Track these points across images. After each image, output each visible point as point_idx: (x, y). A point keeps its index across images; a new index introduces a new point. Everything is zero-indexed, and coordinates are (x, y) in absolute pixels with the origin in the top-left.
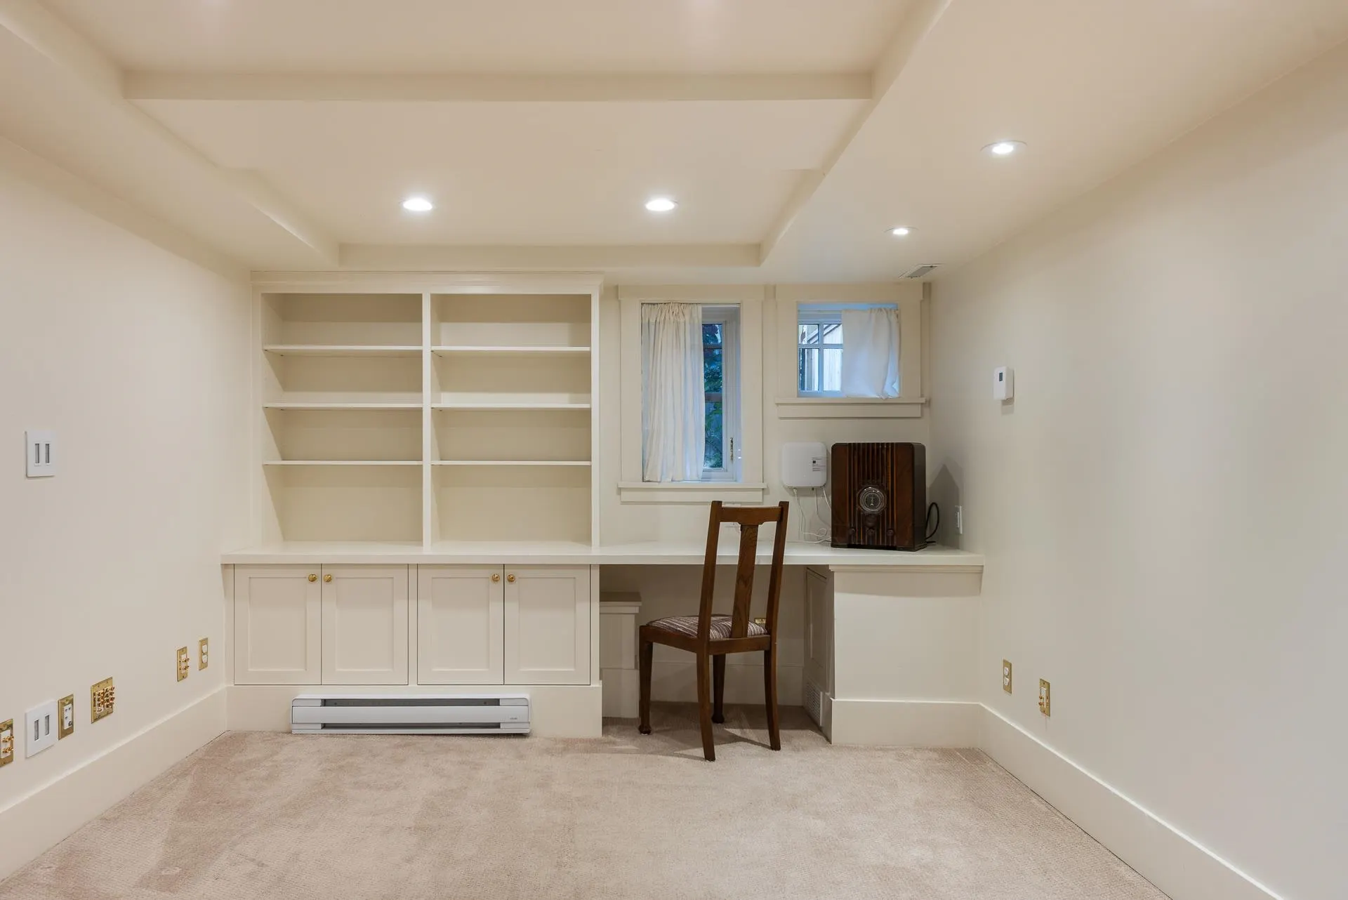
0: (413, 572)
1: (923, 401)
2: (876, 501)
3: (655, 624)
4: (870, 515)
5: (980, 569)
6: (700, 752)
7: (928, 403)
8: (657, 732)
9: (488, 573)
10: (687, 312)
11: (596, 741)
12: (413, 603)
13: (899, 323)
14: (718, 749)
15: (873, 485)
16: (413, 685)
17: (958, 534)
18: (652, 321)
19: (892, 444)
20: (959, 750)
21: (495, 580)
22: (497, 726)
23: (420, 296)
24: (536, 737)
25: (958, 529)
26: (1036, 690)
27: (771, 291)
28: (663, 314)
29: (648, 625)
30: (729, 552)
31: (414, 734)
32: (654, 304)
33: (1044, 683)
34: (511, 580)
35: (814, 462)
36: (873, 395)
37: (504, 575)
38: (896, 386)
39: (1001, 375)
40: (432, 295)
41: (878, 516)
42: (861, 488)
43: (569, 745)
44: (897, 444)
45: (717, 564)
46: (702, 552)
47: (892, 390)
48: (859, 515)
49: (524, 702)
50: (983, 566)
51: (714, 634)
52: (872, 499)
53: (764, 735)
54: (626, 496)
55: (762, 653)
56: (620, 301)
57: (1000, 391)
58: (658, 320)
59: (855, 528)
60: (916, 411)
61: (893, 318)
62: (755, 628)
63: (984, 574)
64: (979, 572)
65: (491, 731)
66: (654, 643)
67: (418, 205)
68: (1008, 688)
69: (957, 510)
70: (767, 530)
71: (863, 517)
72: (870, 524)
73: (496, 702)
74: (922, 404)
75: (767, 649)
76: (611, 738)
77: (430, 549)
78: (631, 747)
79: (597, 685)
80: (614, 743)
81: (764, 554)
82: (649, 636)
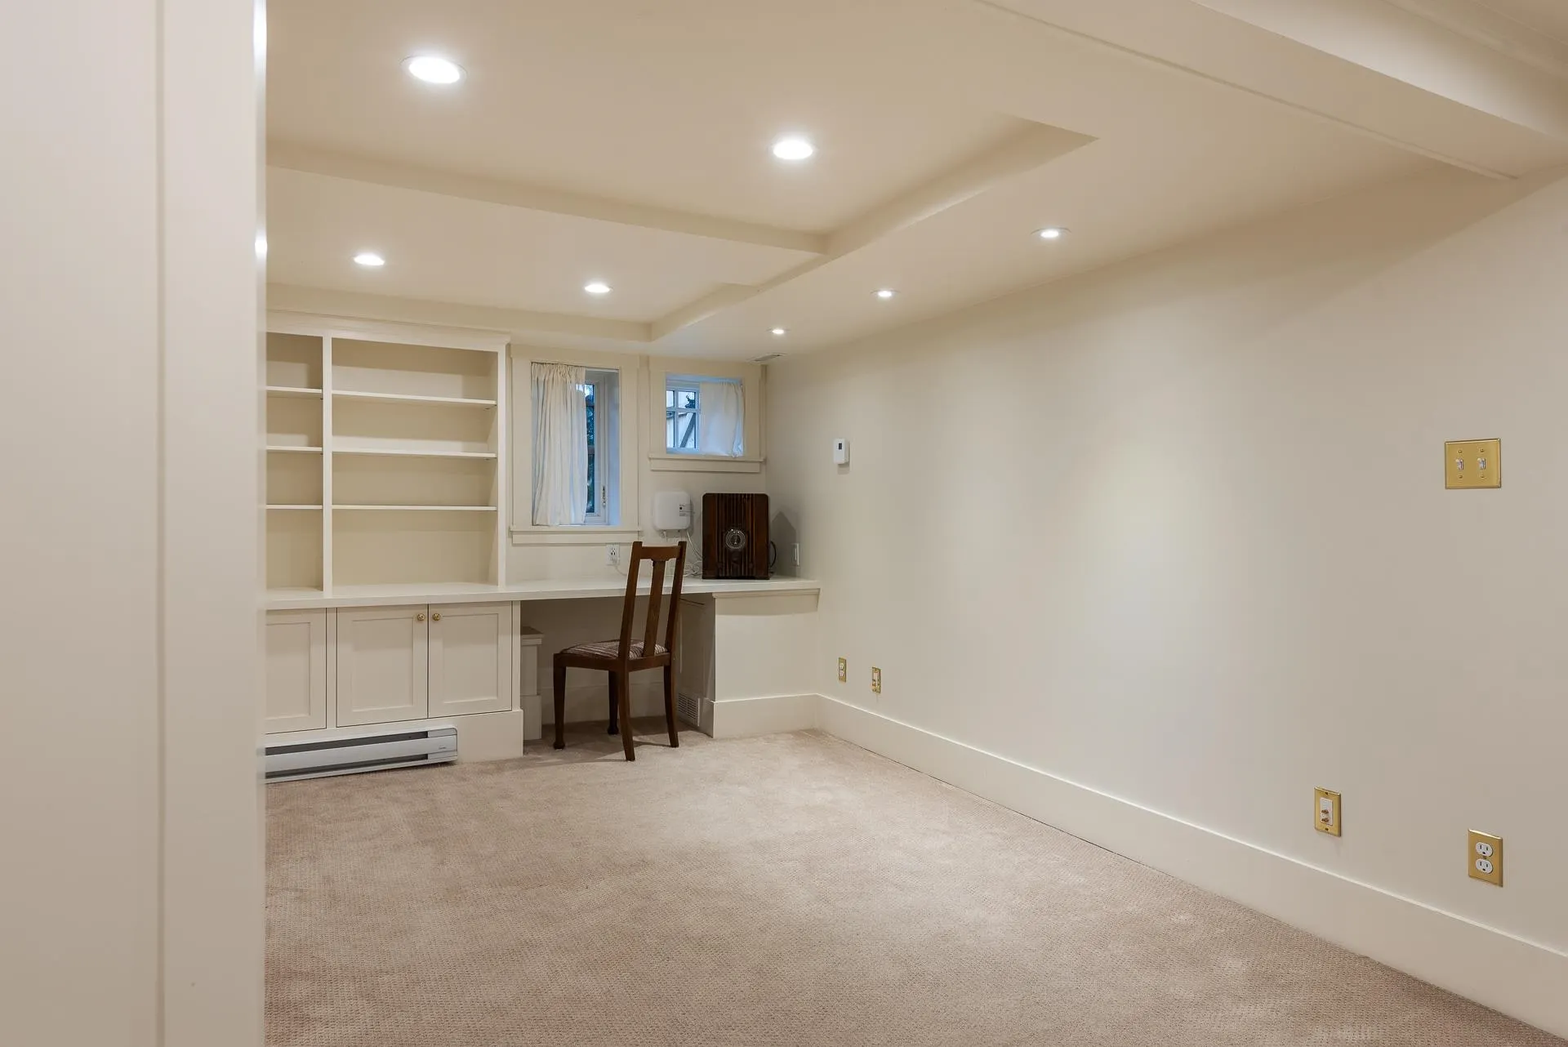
0: (331, 616)
1: (761, 460)
2: (739, 541)
3: (569, 651)
4: (735, 551)
5: (817, 591)
6: (622, 755)
7: (765, 461)
8: (569, 746)
9: (413, 613)
10: (573, 374)
11: (520, 759)
12: (332, 648)
13: (744, 395)
14: (637, 751)
15: (736, 527)
16: (331, 728)
17: (795, 565)
18: (542, 379)
19: (752, 495)
20: (806, 731)
21: (420, 619)
22: (425, 757)
23: (320, 339)
24: (462, 763)
25: (796, 561)
26: (868, 677)
27: (646, 361)
28: (552, 373)
29: (562, 653)
30: (644, 585)
31: (343, 775)
32: (543, 364)
33: (877, 670)
34: (436, 619)
35: (681, 508)
36: (724, 454)
37: (428, 615)
38: (740, 447)
39: (840, 445)
40: (334, 340)
41: (741, 553)
42: (727, 529)
43: (500, 766)
44: (756, 495)
45: (637, 594)
46: (624, 585)
47: (739, 450)
48: (726, 549)
49: (455, 732)
50: (819, 589)
51: (632, 655)
52: (736, 539)
53: (665, 738)
54: (517, 539)
55: (662, 668)
56: (511, 359)
57: (839, 457)
58: (547, 379)
59: (722, 562)
60: (755, 468)
61: (740, 392)
62: (659, 648)
63: (820, 597)
64: (817, 594)
65: (421, 763)
66: (567, 668)
67: (369, 260)
68: (843, 679)
69: (795, 547)
70: (670, 565)
71: (729, 554)
72: (735, 559)
73: (425, 735)
74: (761, 462)
75: (667, 664)
76: (531, 755)
77: (331, 594)
78: (554, 760)
79: (518, 710)
80: (539, 759)
81: (668, 585)
82: (562, 662)
